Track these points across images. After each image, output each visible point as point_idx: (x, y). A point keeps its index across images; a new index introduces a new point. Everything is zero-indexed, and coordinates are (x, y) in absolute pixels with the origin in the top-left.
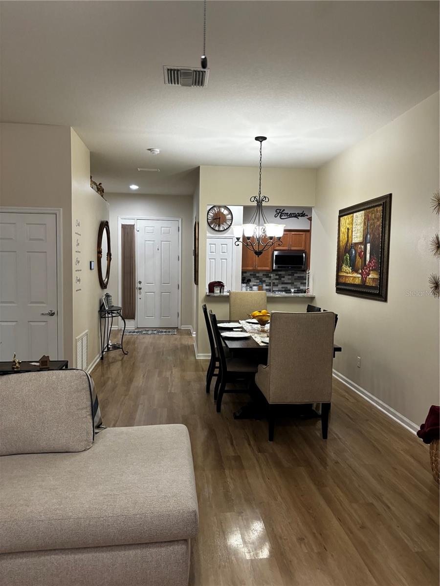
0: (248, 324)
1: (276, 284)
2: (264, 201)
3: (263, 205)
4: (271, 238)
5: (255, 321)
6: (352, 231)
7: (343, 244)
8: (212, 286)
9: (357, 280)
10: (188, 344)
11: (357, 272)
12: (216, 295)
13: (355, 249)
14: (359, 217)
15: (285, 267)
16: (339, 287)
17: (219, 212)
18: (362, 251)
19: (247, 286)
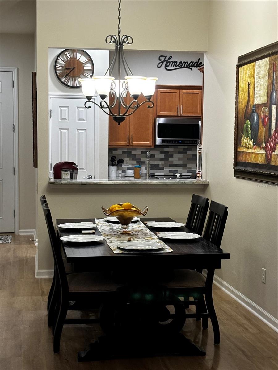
0: (107, 224)
1: (160, 166)
2: (125, 42)
3: (124, 48)
4: (136, 97)
5: (114, 219)
6: (254, 88)
7: (242, 106)
8: (59, 169)
9: (260, 158)
10: (26, 256)
11: (259, 146)
12: (63, 182)
13: (257, 114)
14: (263, 65)
15: (172, 141)
16: (238, 168)
17: (74, 60)
18: (266, 116)
19: (118, 169)
